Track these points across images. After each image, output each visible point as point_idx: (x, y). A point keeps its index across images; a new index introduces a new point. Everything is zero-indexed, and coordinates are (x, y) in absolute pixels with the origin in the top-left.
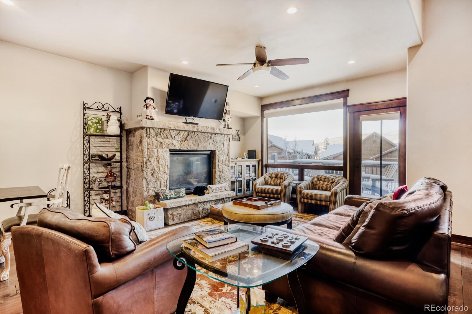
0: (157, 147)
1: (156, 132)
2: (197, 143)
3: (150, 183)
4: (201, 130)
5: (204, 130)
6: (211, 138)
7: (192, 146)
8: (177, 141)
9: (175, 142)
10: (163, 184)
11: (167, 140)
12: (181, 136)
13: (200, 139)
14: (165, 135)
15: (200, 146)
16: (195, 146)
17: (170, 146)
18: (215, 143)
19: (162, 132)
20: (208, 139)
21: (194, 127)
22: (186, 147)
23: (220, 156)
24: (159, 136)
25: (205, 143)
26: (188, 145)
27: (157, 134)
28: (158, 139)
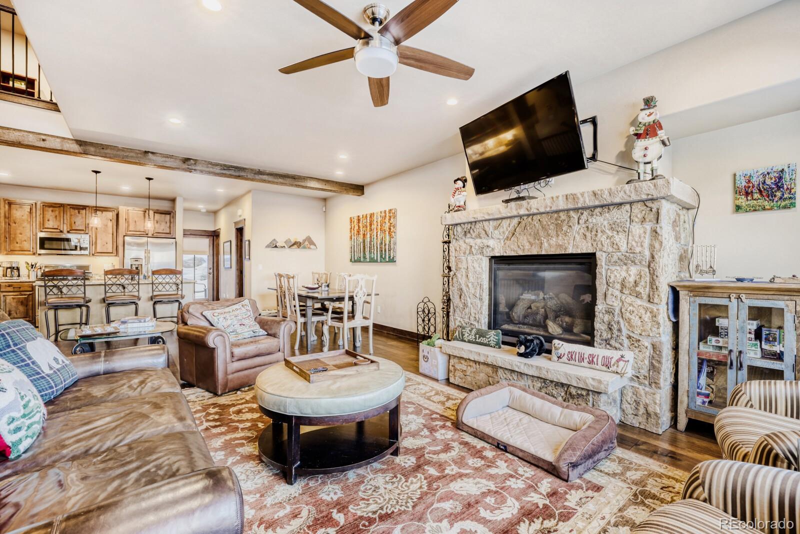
0: (465, 253)
1: (465, 230)
2: (538, 240)
3: (457, 310)
4: (538, 210)
5: (546, 207)
6: (579, 223)
7: (527, 246)
8: (498, 241)
9: (491, 243)
10: (473, 315)
11: (478, 241)
12: (505, 229)
13: (546, 230)
14: (476, 233)
15: (546, 245)
16: (533, 247)
17: (484, 251)
18: (594, 233)
19: (473, 227)
20: (570, 226)
21: (520, 207)
22: (514, 251)
23: (613, 268)
24: (468, 235)
25: (560, 238)
26: (519, 247)
27: (465, 232)
28: (467, 241)
